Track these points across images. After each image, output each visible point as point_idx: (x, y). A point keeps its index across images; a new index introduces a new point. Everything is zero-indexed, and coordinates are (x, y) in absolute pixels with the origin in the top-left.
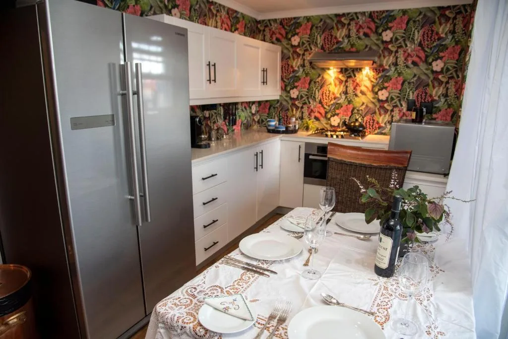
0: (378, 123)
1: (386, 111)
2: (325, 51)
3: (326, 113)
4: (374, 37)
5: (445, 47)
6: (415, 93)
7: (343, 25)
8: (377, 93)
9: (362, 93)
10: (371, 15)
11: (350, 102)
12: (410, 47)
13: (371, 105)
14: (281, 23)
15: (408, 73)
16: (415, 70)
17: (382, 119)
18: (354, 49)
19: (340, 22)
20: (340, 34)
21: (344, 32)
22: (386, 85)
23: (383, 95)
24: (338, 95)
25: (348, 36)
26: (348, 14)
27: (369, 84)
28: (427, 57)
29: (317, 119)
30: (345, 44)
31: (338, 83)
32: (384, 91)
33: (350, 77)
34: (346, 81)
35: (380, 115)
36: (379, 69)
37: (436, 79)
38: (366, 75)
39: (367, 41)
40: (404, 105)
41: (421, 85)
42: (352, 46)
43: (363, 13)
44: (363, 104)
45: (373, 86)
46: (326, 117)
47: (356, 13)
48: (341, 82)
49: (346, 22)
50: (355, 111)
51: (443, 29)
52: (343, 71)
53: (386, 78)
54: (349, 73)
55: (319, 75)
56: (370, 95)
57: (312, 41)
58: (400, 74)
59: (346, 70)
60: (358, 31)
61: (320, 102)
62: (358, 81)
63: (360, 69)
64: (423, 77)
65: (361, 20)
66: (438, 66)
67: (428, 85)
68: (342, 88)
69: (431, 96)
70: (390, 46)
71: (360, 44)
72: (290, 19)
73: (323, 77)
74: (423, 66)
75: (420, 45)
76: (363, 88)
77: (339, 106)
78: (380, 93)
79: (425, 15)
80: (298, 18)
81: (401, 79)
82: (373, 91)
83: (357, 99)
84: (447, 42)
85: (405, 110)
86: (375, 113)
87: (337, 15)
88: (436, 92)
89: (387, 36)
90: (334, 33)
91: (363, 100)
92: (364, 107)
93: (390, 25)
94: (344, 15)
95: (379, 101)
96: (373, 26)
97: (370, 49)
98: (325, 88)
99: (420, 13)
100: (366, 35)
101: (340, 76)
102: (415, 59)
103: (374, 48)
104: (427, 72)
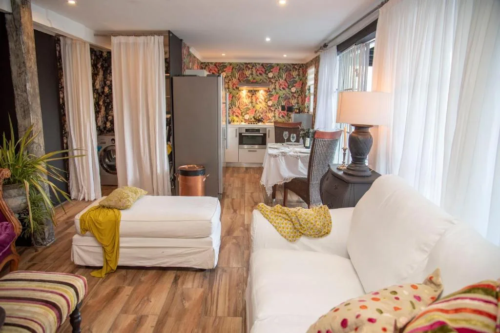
0: (268, 117)
1: (272, 111)
2: (240, 81)
3: (242, 113)
4: (264, 75)
5: (296, 82)
6: (285, 102)
7: (249, 69)
8: (267, 102)
9: (260, 102)
10: (262, 65)
11: (254, 107)
12: (281, 81)
13: (264, 108)
14: (215, 65)
15: (282, 93)
16: (284, 92)
17: (270, 115)
18: (255, 81)
19: (247, 67)
20: (248, 73)
21: (250, 72)
22: (271, 98)
23: (270, 103)
24: (248, 104)
25: (252, 74)
26: (251, 63)
27: (263, 98)
28: (289, 85)
29: (237, 116)
30: (250, 78)
31: (247, 97)
32: (270, 101)
33: (254, 94)
34: (252, 97)
35: (269, 113)
36: (268, 91)
37: (293, 96)
38: (261, 93)
39: (261, 77)
40: (280, 108)
41: (286, 98)
42: (254, 79)
43: (259, 64)
44: (261, 108)
45: (265, 99)
46: (242, 115)
47: (255, 63)
48: (249, 97)
49: (250, 67)
50: (257, 112)
51: (295, 74)
52: (250, 91)
53: (271, 95)
54: (253, 93)
55: (237, 94)
56: (264, 104)
57: (233, 76)
58: (277, 93)
59: (251, 91)
60: (256, 72)
61: (239, 107)
62: (257, 96)
63: (258, 91)
64: (287, 95)
65: (258, 66)
66: (293, 90)
67: (290, 99)
68: (250, 100)
69: (291, 104)
70: (272, 80)
71: (258, 78)
72: (220, 63)
73: (239, 95)
74: (287, 90)
75: (285, 80)
76: (260, 100)
77: (249, 109)
78: (268, 102)
79: (287, 67)
80: (225, 63)
81: (278, 96)
82: (265, 101)
83: (257, 105)
84: (297, 79)
85: (280, 110)
86: (267, 112)
87: (245, 63)
88: (293, 102)
89: (271, 75)
90: (244, 72)
91: (261, 106)
92: (261, 109)
93: (272, 70)
94: (249, 63)
95: (268, 106)
96: (263, 70)
97: (263, 81)
98: (241, 100)
99: (285, 66)
100: (260, 74)
101: (249, 94)
102: (283, 86)
103: (265, 80)
104: (289, 92)
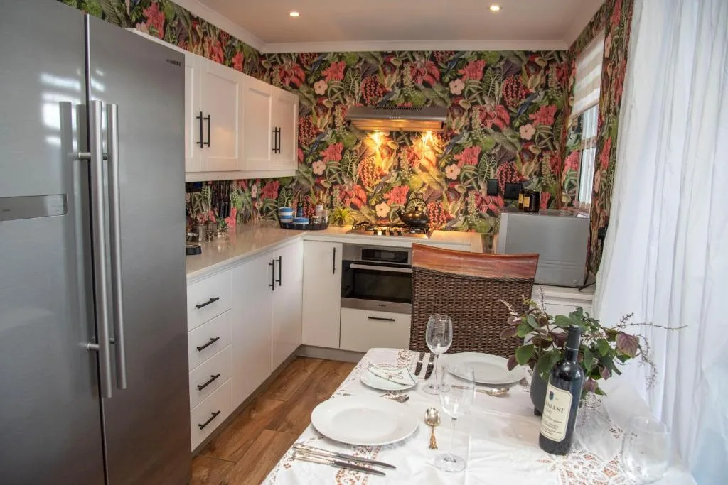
0: (446, 213)
1: (458, 195)
2: (366, 105)
3: (369, 198)
4: (438, 88)
5: (536, 107)
6: (498, 170)
7: (393, 68)
8: (443, 169)
9: (423, 169)
10: (433, 57)
11: (404, 182)
12: (490, 105)
13: (435, 187)
14: (298, 61)
15: (488, 141)
16: (496, 137)
17: (453, 207)
18: (409, 104)
19: (387, 63)
20: (389, 81)
21: (395, 78)
22: (456, 157)
23: (453, 172)
24: (386, 172)
25: (401, 85)
26: (401, 53)
27: (431, 156)
28: (512, 119)
29: (354, 207)
30: (396, 97)
31: (385, 153)
32: (454, 166)
33: (404, 144)
34: (399, 151)
35: (449, 200)
36: (446, 134)
37: (525, 151)
38: (428, 144)
39: (427, 94)
40: (483, 187)
41: (505, 158)
42: (407, 99)
43: (422, 53)
44: (424, 184)
45: (438, 159)
46: (368, 204)
47: (411, 52)
48: (390, 152)
49: (398, 64)
50: (413, 195)
51: (532, 82)
52: (394, 135)
53: (457, 148)
54: (402, 139)
55: (358, 142)
56: (434, 172)
57: (347, 90)
58: (475, 142)
59: (398, 134)
60: (414, 78)
61: (360, 182)
62: (415, 151)
63: (419, 134)
64: (508, 148)
65: (420, 62)
66: (527, 132)
67: (515, 159)
68: (392, 161)
69: (519, 174)
70: (460, 102)
71: (418, 97)
72: (313, 55)
73: (363, 144)
74: (507, 132)
75: (503, 102)
76: (424, 162)
77: (387, 187)
78: (448, 169)
79: (507, 62)
80: (326, 54)
81: (477, 150)
82: (437, 166)
83: (415, 178)
84: (538, 100)
85: (484, 194)
86: (441, 198)
87: (383, 54)
88: (526, 169)
89: (457, 87)
90: (379, 80)
91: (423, 179)
92: (425, 189)
93: (461, 72)
94: (393, 54)
95: (447, 180)
96: (436, 72)
97: (433, 105)
98: (366, 160)
99: (502, 58)
100: (426, 84)
101: (389, 143)
102: (496, 121)
103: (439, 103)
104: (513, 140)
